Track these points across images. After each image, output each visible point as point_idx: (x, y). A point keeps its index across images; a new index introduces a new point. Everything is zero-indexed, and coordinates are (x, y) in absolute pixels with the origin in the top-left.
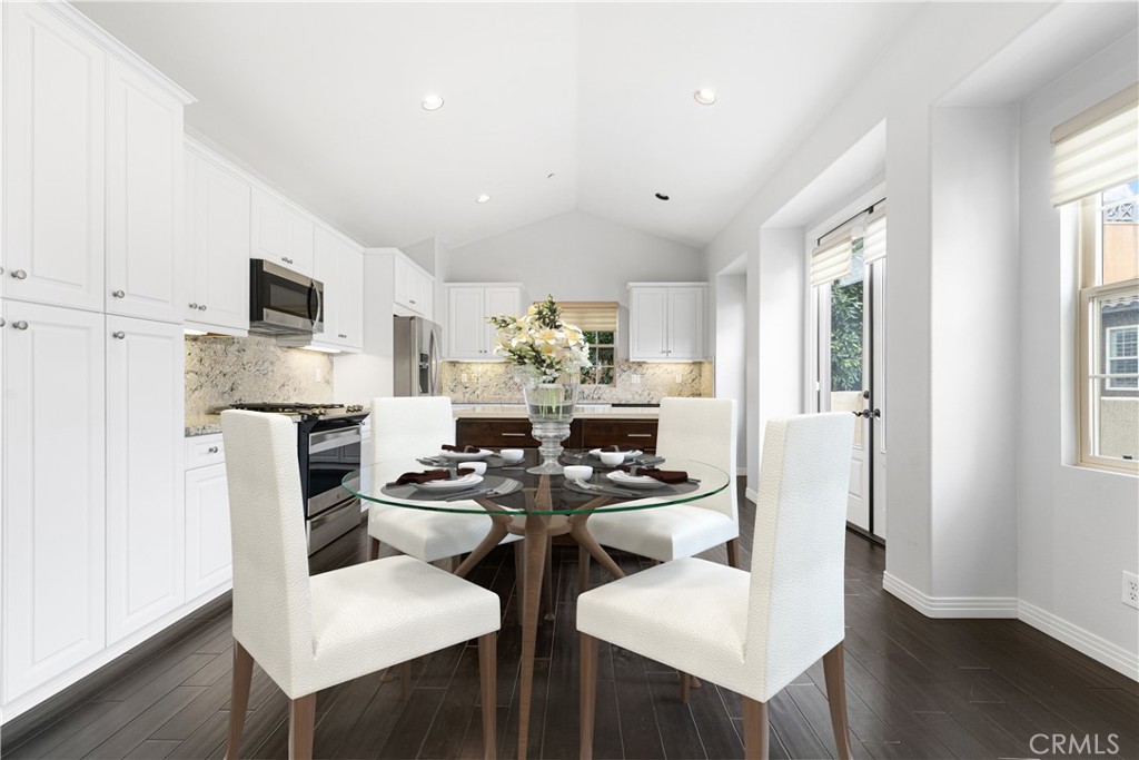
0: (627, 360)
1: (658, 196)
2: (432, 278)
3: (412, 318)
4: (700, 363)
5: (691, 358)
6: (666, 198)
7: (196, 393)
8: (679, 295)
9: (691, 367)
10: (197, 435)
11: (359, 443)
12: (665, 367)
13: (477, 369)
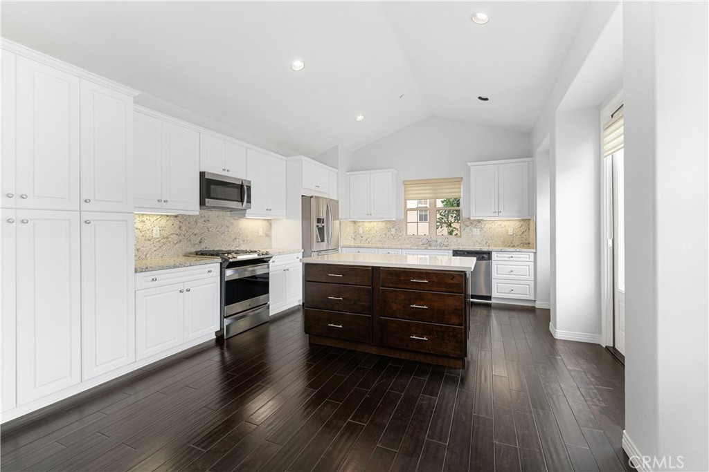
0: (469, 218)
1: (480, 98)
2: (337, 171)
3: (312, 197)
4: (529, 220)
5: (519, 217)
6: (486, 99)
7: (177, 245)
8: (509, 170)
9: (521, 223)
10: (141, 272)
11: (268, 273)
12: (500, 223)
13: (368, 225)
